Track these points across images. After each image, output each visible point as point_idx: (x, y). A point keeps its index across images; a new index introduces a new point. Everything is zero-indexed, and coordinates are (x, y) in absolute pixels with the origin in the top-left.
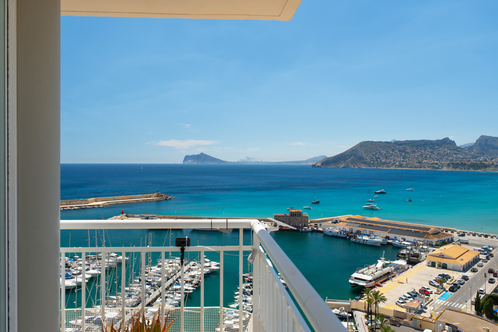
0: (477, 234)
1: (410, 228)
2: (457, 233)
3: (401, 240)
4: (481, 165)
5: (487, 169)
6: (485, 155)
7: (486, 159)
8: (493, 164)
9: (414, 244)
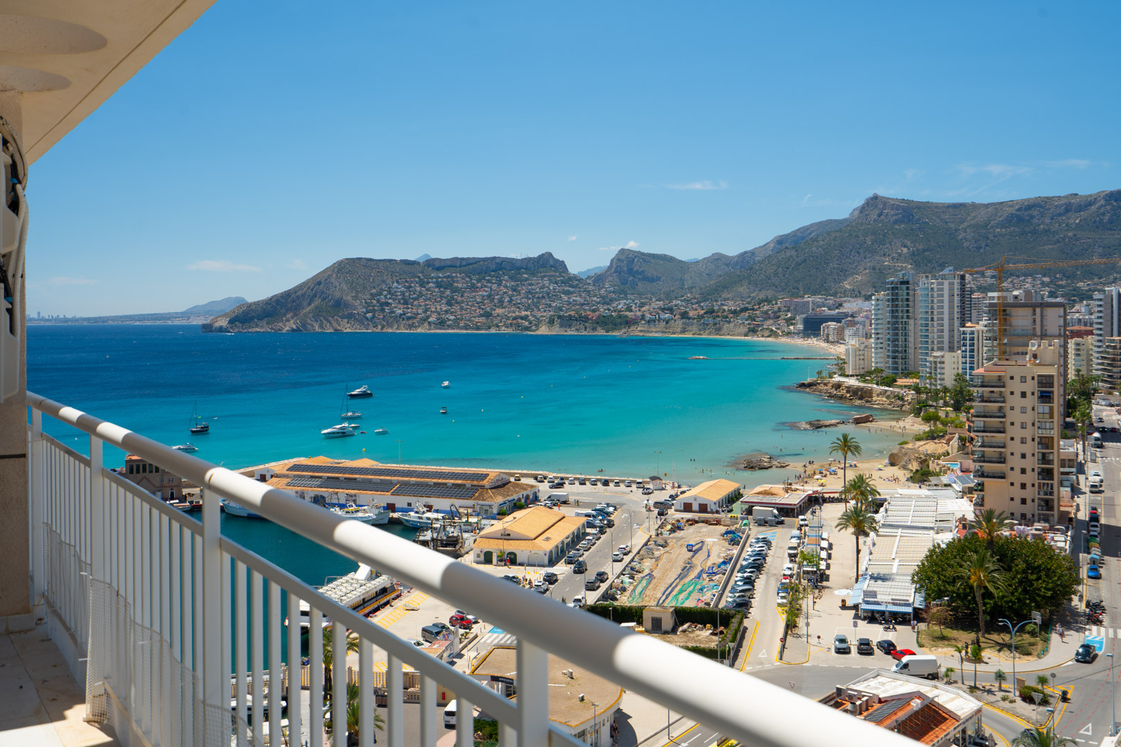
0: (589, 479)
1: (444, 478)
2: (549, 482)
3: (421, 509)
4: (619, 320)
5: (633, 328)
6: (629, 296)
7: (631, 306)
8: (643, 317)
9: (452, 515)
